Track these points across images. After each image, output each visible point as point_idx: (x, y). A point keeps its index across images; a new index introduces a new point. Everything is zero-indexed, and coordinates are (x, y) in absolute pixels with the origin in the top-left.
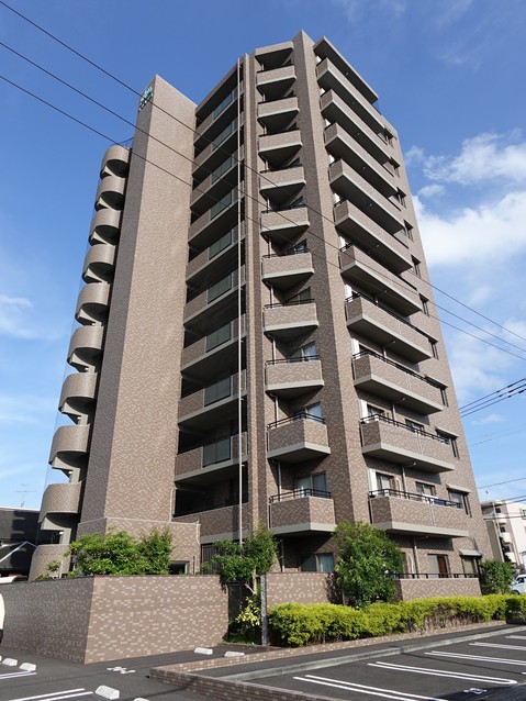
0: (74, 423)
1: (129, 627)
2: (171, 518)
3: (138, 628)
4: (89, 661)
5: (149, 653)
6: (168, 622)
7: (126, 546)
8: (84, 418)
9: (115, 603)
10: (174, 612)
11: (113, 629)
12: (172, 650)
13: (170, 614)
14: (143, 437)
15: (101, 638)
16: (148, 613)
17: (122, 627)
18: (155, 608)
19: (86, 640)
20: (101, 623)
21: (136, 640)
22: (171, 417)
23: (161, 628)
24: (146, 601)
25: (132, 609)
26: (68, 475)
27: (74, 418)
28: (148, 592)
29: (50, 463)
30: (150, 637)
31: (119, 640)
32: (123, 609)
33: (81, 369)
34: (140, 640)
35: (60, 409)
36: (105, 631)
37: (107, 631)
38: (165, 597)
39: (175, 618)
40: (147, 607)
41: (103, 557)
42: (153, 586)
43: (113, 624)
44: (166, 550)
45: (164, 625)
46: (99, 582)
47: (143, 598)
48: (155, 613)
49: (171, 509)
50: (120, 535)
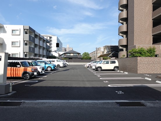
0: (122, 25)
1: (147, 68)
2: (152, 44)
3: (149, 68)
4: (138, 73)
5: (152, 73)
6: (157, 67)
7: (143, 51)
8: (125, 23)
9: (143, 62)
10: (158, 65)
11: (143, 68)
12: (158, 73)
13: (157, 66)
14: (142, 25)
15: (141, 69)
16: (152, 65)
17: (145, 67)
18: (153, 64)
19: (137, 69)
20: (140, 66)
21: (149, 70)
22: (150, 18)
23: (155, 68)
24: (151, 62)
25: (147, 64)
26: (123, 37)
27: (122, 23)
28: (151, 60)
29: (119, 35)
30: (152, 70)
31: (145, 70)
32: (145, 64)
33: (122, 11)
34: (150, 70)
35: (119, 22)
36: (141, 68)
37: (142, 68)
38: (156, 62)
39: (159, 66)
40: (151, 64)
41: (138, 53)
42: (152, 59)
43: (143, 67)
44: (154, 51)
45: (156, 68)
46: (139, 58)
47: (150, 62)
48: (153, 65)
49: (152, 42)
50: (141, 48)
